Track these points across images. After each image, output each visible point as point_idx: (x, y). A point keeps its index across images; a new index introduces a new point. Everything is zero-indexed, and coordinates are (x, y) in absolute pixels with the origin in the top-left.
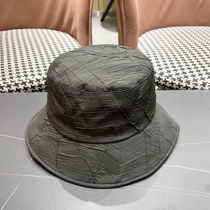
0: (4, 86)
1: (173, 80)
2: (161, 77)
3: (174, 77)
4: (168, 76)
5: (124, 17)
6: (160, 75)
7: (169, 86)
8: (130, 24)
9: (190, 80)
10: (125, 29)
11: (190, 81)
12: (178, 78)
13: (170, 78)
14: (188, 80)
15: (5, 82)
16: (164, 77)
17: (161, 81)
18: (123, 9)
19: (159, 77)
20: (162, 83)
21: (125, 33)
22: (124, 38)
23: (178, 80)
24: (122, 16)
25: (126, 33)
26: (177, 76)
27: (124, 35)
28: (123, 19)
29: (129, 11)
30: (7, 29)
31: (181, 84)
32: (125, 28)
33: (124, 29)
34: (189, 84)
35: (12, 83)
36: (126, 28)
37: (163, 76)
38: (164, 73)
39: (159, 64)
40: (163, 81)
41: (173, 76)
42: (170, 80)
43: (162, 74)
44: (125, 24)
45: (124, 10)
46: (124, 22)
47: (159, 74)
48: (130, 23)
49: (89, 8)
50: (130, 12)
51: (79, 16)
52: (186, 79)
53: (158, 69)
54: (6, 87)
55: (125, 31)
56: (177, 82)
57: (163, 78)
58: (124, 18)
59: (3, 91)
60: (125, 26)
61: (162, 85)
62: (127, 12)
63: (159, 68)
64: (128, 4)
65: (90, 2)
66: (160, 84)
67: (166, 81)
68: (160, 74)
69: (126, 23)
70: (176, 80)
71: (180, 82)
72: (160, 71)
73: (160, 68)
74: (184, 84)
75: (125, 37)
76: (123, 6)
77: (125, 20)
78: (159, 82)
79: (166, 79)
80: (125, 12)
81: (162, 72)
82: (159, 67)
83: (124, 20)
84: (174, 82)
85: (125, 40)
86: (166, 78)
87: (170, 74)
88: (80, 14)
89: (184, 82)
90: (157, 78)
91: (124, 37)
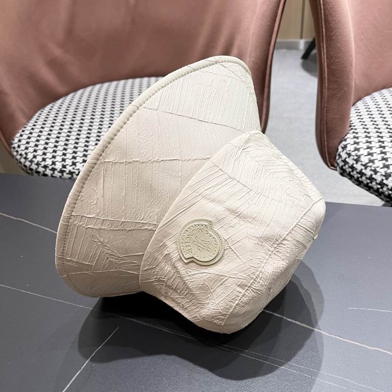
2: (385, 182)
5: (326, 70)
6: (384, 178)
8: (336, 82)
10: (326, 90)
17: (385, 189)
18: (325, 56)
19: (383, 180)
20: (387, 193)
21: (326, 97)
22: (323, 107)
24: (323, 67)
25: (328, 97)
27: (323, 101)
28: (323, 73)
29: (337, 60)
30: (134, 76)
32: (327, 88)
33: (324, 90)
37: (390, 179)
39: (385, 157)
40: (388, 189)
43: (387, 176)
44: (326, 81)
45: (327, 58)
46: (325, 78)
47: (382, 175)
48: (337, 80)
49: (269, 50)
50: (337, 62)
51: (251, 63)
53: (382, 166)
55: (326, 93)
57: (390, 183)
58: (326, 72)
60: (327, 85)
61: (385, 196)
62: (332, 61)
63: (384, 164)
64: (334, 48)
65: (271, 40)
66: (383, 193)
68: (384, 176)
69: (328, 80)
72: (386, 169)
73: (387, 163)
75: (326, 105)
76: (325, 51)
77: (328, 74)
78: (381, 190)
80: (328, 61)
81: (389, 171)
82: (384, 162)
83: (326, 75)
85: (325, 109)
88: (252, 59)
90: (378, 182)
91: (323, 104)
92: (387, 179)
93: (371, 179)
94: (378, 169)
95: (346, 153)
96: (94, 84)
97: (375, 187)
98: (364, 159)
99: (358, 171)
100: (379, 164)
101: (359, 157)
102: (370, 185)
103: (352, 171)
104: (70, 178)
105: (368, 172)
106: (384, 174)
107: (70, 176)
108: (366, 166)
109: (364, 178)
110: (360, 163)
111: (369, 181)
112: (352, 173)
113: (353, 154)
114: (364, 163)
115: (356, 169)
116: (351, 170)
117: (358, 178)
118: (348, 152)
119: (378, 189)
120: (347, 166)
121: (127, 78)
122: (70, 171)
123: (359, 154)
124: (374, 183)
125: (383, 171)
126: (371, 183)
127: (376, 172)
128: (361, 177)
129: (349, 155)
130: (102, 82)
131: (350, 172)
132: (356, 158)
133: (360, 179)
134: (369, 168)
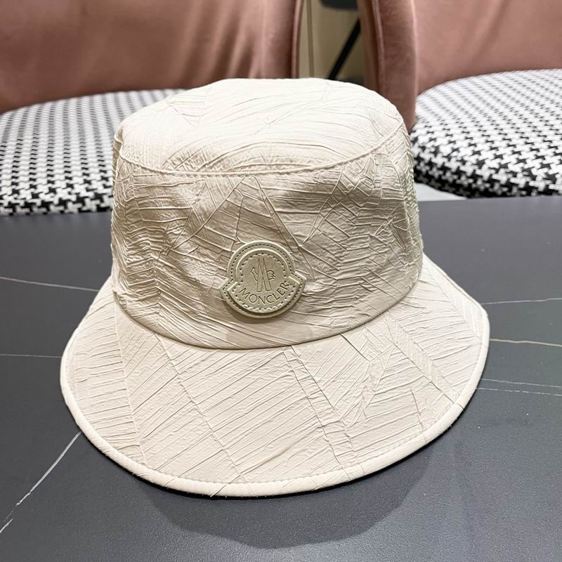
0: (87, 197)
1: (510, 176)
2: (478, 172)
3: (512, 167)
4: (497, 167)
5: (380, 27)
6: (476, 167)
7: (500, 192)
8: (395, 45)
9: (557, 173)
10: (383, 59)
11: (557, 176)
12: (524, 170)
13: (502, 171)
14: (551, 172)
15: (91, 187)
16: (485, 171)
17: (479, 182)
18: (378, 8)
19: (475, 171)
20: (482, 188)
23: (525, 175)
25: (386, 69)
26: (521, 165)
28: (377, 32)
29: (393, 13)
31: (532, 184)
32: (383, 55)
34: (554, 183)
35: (105, 191)
36: (386, 57)
37: (485, 167)
38: (486, 161)
39: (472, 142)
40: (484, 182)
41: (509, 165)
42: (502, 177)
43: (480, 164)
44: (382, 45)
47: (473, 164)
51: (269, 43)
52: (546, 170)
53: (471, 153)
54: (92, 200)
56: (521, 181)
57: (485, 173)
59: (85, 209)
62: (388, 14)
63: (473, 150)
66: (477, 189)
67: (491, 181)
68: (476, 165)
70: (520, 175)
71: (528, 179)
72: (476, 156)
73: (476, 149)
74: (540, 184)
78: (474, 186)
79: (491, 175)
81: (481, 158)
82: (472, 148)
84: (513, 180)
86: (493, 171)
87: (503, 162)
89: (539, 178)
90: (469, 175)
92: (480, 168)
93: (459, 173)
94: (466, 158)
95: (419, 147)
96: (28, 104)
97: (466, 183)
98: (446, 150)
99: (439, 166)
100: (466, 152)
101: (437, 148)
102: (458, 182)
103: (431, 169)
104: (11, 214)
105: (453, 165)
106: (475, 162)
107: (11, 211)
108: (449, 157)
109: (448, 174)
110: (439, 156)
111: (455, 177)
112: (430, 173)
113: (429, 145)
114: (445, 155)
115: (436, 164)
116: (428, 168)
117: (440, 176)
118: (421, 145)
119: (470, 185)
120: (422, 164)
121: (79, 94)
122: (10, 203)
123: (436, 144)
124: (463, 178)
125: (473, 159)
126: (459, 178)
127: (463, 162)
128: (444, 174)
129: (423, 148)
130: (42, 100)
131: (427, 172)
132: (433, 150)
133: (444, 178)
134: (453, 160)
